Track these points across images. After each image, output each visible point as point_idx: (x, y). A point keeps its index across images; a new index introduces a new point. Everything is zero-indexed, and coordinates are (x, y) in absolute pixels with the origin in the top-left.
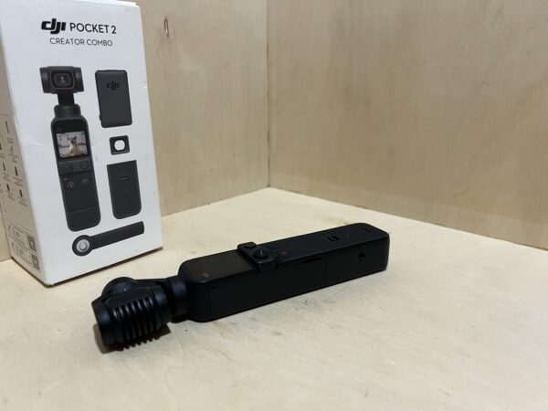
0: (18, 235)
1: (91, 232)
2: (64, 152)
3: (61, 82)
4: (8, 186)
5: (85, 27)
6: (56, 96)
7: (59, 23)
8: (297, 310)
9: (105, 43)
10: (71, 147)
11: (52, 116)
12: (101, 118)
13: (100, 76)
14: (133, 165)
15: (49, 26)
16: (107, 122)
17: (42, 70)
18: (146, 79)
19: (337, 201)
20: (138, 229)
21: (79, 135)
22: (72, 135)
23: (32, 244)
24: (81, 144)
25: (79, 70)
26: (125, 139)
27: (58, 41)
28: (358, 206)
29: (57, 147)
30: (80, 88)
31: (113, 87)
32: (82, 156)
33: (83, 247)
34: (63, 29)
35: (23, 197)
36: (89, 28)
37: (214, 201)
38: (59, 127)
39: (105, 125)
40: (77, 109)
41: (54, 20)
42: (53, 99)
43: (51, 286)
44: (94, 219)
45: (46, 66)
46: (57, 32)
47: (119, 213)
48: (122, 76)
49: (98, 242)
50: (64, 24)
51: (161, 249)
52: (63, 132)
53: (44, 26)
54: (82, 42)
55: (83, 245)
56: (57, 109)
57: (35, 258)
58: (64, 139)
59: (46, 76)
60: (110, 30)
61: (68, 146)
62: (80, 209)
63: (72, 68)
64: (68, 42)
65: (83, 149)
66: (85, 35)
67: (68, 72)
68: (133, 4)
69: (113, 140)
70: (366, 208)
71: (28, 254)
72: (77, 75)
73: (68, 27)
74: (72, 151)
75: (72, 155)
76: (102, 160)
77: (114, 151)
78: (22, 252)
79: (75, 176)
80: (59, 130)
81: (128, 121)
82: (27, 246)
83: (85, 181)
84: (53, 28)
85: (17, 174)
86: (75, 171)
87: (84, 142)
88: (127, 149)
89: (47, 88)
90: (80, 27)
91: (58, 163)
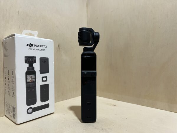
0: (9, 107)
1: (33, 106)
2: (28, 81)
3: (30, 60)
4: (9, 91)
5: (38, 46)
6: (28, 64)
7: (31, 45)
9: (43, 50)
11: (26, 70)
12: (40, 71)
13: (41, 59)
14: (47, 85)
15: (29, 45)
16: (41, 72)
18: (54, 60)
19: (109, 98)
20: (47, 106)
21: (33, 76)
22: (31, 76)
23: (14, 110)
24: (33, 78)
25: (35, 57)
26: (46, 77)
27: (31, 49)
28: (116, 100)
29: (26, 79)
31: (44, 62)
32: (33, 82)
33: (30, 111)
34: (32, 46)
35: (14, 95)
36: (39, 46)
37: (70, 98)
38: (27, 73)
39: (41, 73)
40: (33, 68)
41: (30, 44)
42: (27, 65)
43: (18, 125)
44: (34, 102)
45: (26, 56)
46: (31, 47)
47: (42, 100)
48: (47, 59)
49: (35, 110)
50: (33, 45)
51: (53, 113)
52: (29, 75)
53: (27, 45)
54: (37, 50)
55: (30, 110)
56: (28, 68)
57: (14, 115)
58: (29, 77)
59: (26, 58)
60: (45, 47)
61: (30, 79)
62: (31, 99)
63: (34, 56)
64: (33, 49)
65: (34, 80)
66: (38, 48)
67: (32, 58)
68: (52, 40)
69: (43, 78)
70: (118, 100)
71: (12, 114)
72: (35, 59)
73: (34, 45)
74: (30, 80)
75: (30, 81)
76: (39, 83)
77: (43, 81)
78: (10, 113)
79: (30, 88)
80: (28, 74)
81: (48, 72)
82: (12, 111)
83: (33, 90)
84: (30, 46)
85: (13, 87)
86: (31, 86)
87: (34, 78)
88: (46, 80)
89: (26, 62)
90: (37, 46)
91: (26, 84)
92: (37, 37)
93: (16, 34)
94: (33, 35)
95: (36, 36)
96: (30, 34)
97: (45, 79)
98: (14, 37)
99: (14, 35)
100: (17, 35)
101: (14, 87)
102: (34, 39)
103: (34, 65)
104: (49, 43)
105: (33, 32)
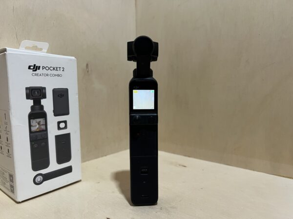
0: (3, 174)
1: (44, 171)
2: (33, 129)
3: (35, 94)
4: (1, 147)
5: (49, 68)
6: (32, 101)
7: (37, 67)
8: (156, 213)
9: (58, 75)
10: (38, 126)
11: (29, 111)
12: (54, 111)
13: (55, 91)
14: (68, 135)
15: (32, 68)
16: (56, 114)
17: (27, 89)
18: (77, 92)
19: (174, 152)
20: (69, 170)
21: (42, 120)
22: (38, 120)
23: (11, 178)
24: (43, 125)
25: (45, 88)
26: (65, 122)
27: (36, 75)
29: (30, 126)
30: (45, 97)
31: (61, 96)
32: (43, 131)
33: (39, 180)
34: (39, 69)
35: (10, 154)
36: (51, 69)
37: (108, 154)
38: (32, 116)
39: (56, 115)
40: (42, 107)
41: (35, 65)
42: (31, 102)
43: (19, 203)
44: (46, 164)
45: (28, 86)
46: (36, 70)
47: (60, 161)
48: (65, 91)
49: (47, 177)
50: (39, 67)
51: (80, 181)
52: (34, 119)
53: (29, 68)
54: (47, 75)
55: (39, 179)
56: (32, 107)
57: (12, 187)
58: (34, 122)
59: (28, 91)
60: (62, 69)
61: (36, 126)
62: (39, 159)
63: (41, 87)
64: (40, 75)
65: (43, 127)
66: (49, 72)
67: (40, 90)
68: (73, 58)
69: (59, 123)
70: (189, 157)
71: (8, 184)
72: (44, 91)
73: (41, 68)
74: (38, 129)
75: (38, 130)
76: (53, 132)
77: (59, 128)
78: (5, 184)
79: (38, 141)
81: (67, 113)
82: (8, 180)
83: (43, 144)
84: (34, 68)
85: (7, 141)
86: (38, 139)
87: (44, 123)
88: (66, 127)
89: (28, 97)
90: (47, 68)
91: (30, 134)
92: (47, 53)
93: (7, 48)
94: (41, 49)
95: (46, 51)
96: (35, 48)
97: (62, 125)
98: (5, 54)
99: (5, 50)
100: (10, 51)
101: (9, 140)
102: (42, 55)
103: (43, 101)
104: (68, 61)
105: (39, 44)
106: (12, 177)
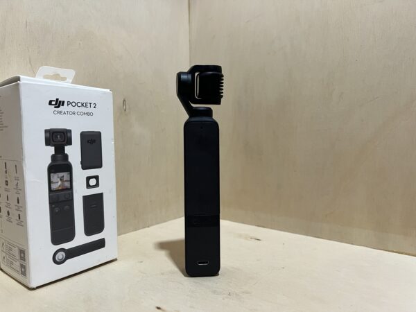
0: (11, 249)
1: (67, 246)
2: (54, 187)
3: (57, 139)
4: (8, 212)
5: (76, 104)
6: (53, 148)
7: (60, 102)
8: (223, 299)
9: (88, 114)
11: (49, 161)
12: (82, 163)
13: (83, 135)
14: (101, 195)
15: (53, 103)
16: (85, 166)
17: (46, 131)
18: (113, 138)
19: (243, 222)
20: (100, 244)
21: (65, 175)
22: (61, 174)
23: (22, 255)
24: (66, 181)
25: (70, 131)
26: (97, 178)
27: (58, 112)
28: (258, 226)
29: (50, 182)
30: (70, 143)
31: (92, 142)
32: (67, 189)
33: (61, 257)
34: (63, 105)
35: (21, 220)
36: (79, 105)
37: (152, 225)
38: (52, 169)
39: (84, 168)
40: (66, 157)
41: (57, 99)
42: (51, 150)
43: (33, 289)
44: (70, 236)
45: (49, 128)
46: (58, 107)
47: (88, 232)
48: (98, 135)
49: (72, 253)
50: (63, 102)
51: (116, 260)
52: (55, 172)
53: (50, 103)
54: (74, 113)
55: (61, 256)
56: (53, 157)
57: (23, 267)
58: (55, 177)
59: (48, 135)
60: (93, 106)
61: (58, 182)
62: (61, 228)
63: (66, 130)
64: (65, 113)
65: (67, 184)
66: (76, 109)
67: (63, 133)
68: (108, 90)
69: (88, 179)
70: (264, 227)
71: (17, 264)
72: (69, 135)
73: (66, 104)
74: (60, 186)
75: (60, 188)
76: (80, 192)
77: (88, 186)
78: (12, 263)
79: (60, 203)
80: (53, 171)
81: (100, 166)
82: (18, 257)
83: (67, 207)
84: (56, 104)
85: (18, 202)
86: (61, 200)
87: (69, 179)
88: (97, 185)
89: (48, 143)
90: (74, 104)
91: (49, 194)
92: (72, 83)
93: (21, 76)
94: (64, 79)
95: (71, 81)
96: (56, 77)
97: (93, 182)
98: (18, 84)
99: (18, 79)
100: (25, 80)
101: (20, 202)
102: (67, 87)
103: (68, 149)
104: (102, 96)
105: (62, 72)
106: (24, 254)
